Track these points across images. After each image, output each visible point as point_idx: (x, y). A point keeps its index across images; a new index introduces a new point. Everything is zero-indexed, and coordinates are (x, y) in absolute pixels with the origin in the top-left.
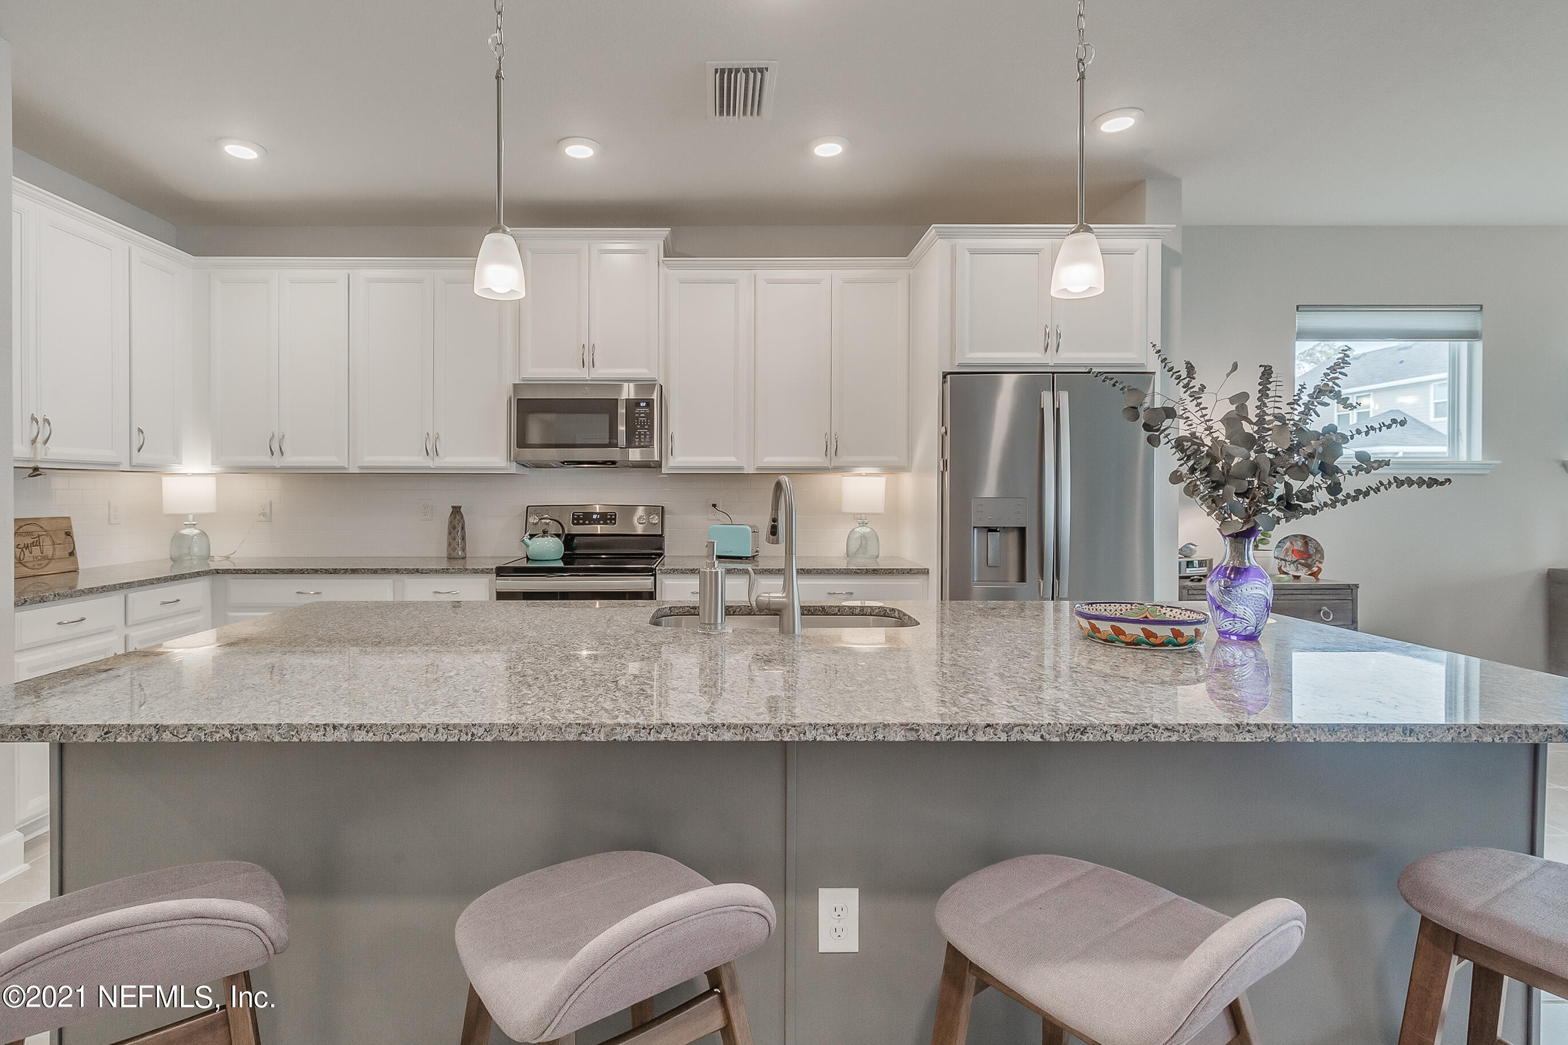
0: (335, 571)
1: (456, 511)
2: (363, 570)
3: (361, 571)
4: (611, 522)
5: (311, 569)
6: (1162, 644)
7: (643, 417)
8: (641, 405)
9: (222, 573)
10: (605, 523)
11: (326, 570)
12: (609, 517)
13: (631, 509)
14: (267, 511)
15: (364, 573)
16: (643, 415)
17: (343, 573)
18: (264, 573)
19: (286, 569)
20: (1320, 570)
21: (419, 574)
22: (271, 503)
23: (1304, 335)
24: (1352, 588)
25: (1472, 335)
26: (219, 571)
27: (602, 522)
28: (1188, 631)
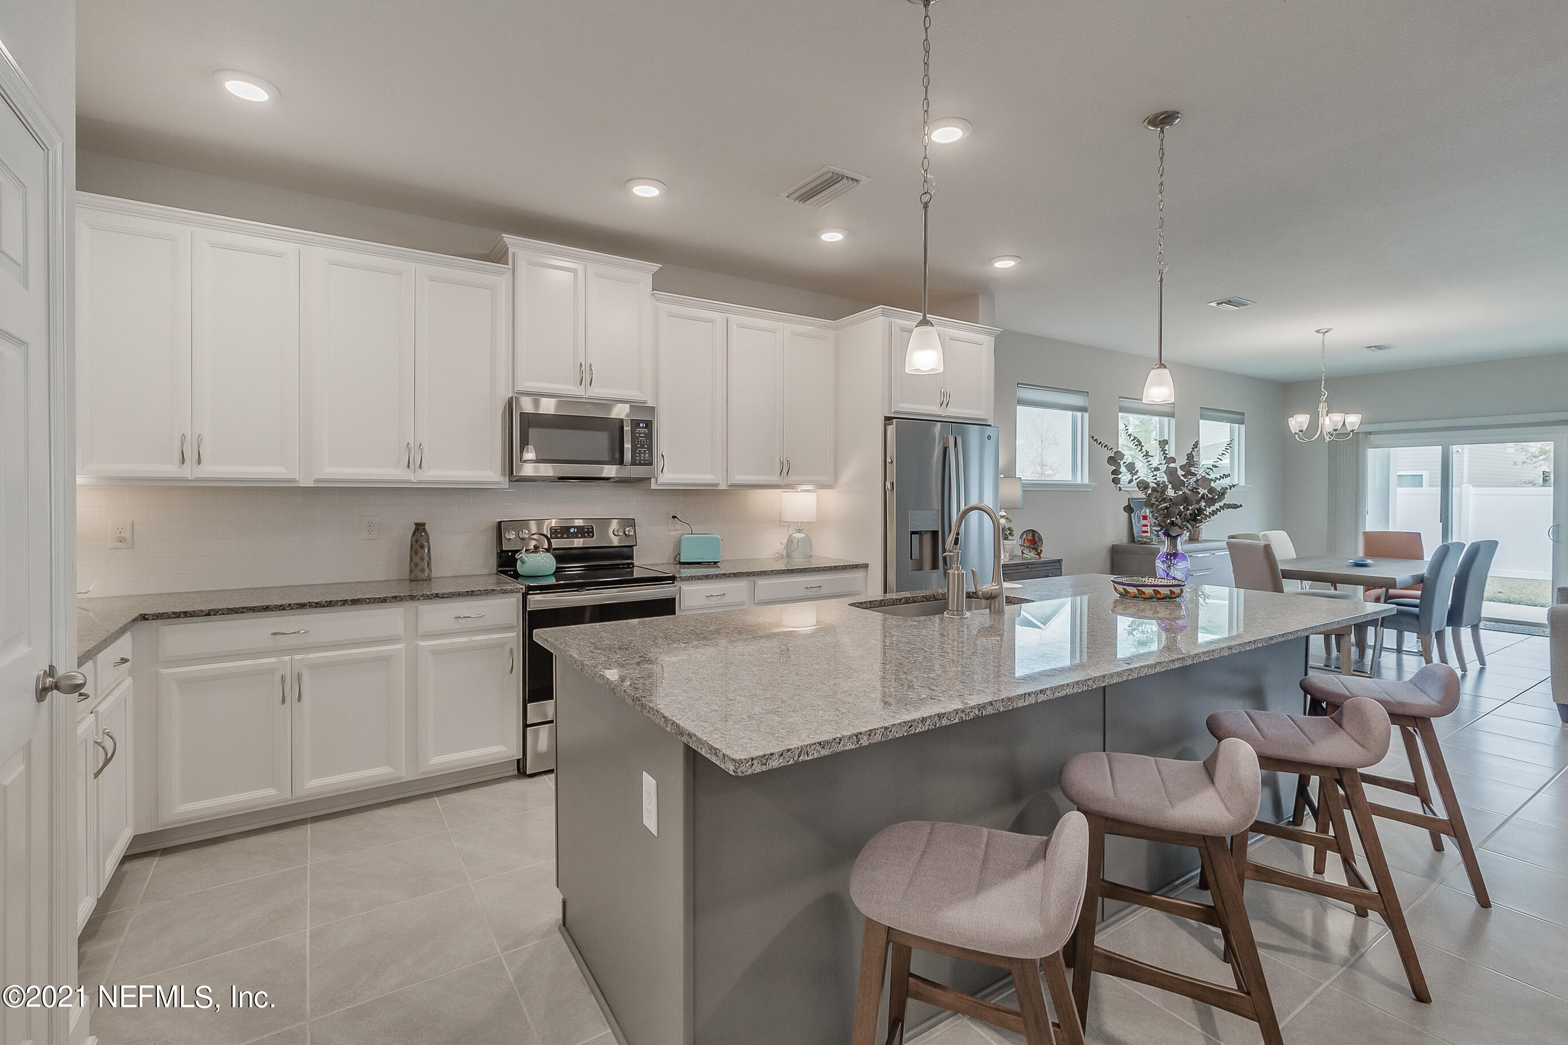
0: (330, 604)
1: (420, 528)
2: (367, 600)
3: (365, 601)
4: (589, 535)
5: (294, 604)
6: (1163, 598)
7: (642, 437)
8: (641, 425)
9: (153, 619)
10: (583, 537)
11: (316, 603)
12: (586, 530)
13: (606, 522)
14: (127, 534)
15: (369, 603)
16: (643, 435)
17: (341, 605)
18: (223, 614)
19: (258, 607)
20: (1041, 551)
21: (438, 599)
22: (133, 524)
23: (1022, 402)
24: (1059, 561)
25: (1083, 409)
26: (147, 617)
27: (580, 536)
28: (1177, 590)
